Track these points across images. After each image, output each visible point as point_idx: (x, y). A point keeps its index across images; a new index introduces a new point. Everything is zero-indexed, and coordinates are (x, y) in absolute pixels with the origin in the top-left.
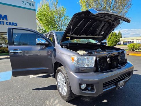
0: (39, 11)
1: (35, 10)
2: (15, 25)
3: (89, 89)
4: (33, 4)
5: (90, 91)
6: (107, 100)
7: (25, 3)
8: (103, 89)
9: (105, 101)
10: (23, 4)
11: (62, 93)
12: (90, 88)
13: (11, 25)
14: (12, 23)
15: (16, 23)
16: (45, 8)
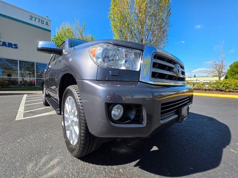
0: (57, 35)
1: (50, 31)
2: (13, 46)
3: (132, 117)
4: (47, 22)
5: (133, 122)
6: (158, 147)
7: (34, 19)
8: (161, 120)
9: (155, 148)
10: (30, 19)
11: (71, 142)
12: (135, 113)
13: (6, 46)
14: (9, 43)
15: (15, 45)
16: (67, 34)
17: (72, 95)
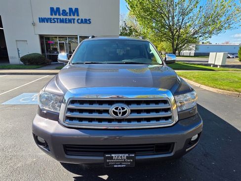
2: (88, 22)
6: (108, 178)
9: (105, 177)
14: (85, 19)
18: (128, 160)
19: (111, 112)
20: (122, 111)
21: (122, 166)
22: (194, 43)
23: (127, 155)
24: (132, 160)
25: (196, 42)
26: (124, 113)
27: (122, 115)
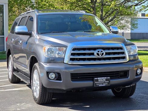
17: (37, 69)
18: (107, 82)
19: (95, 54)
20: (101, 53)
21: (103, 85)
22: (128, 15)
23: (106, 78)
24: (108, 82)
25: (132, 14)
26: (103, 54)
27: (102, 55)
